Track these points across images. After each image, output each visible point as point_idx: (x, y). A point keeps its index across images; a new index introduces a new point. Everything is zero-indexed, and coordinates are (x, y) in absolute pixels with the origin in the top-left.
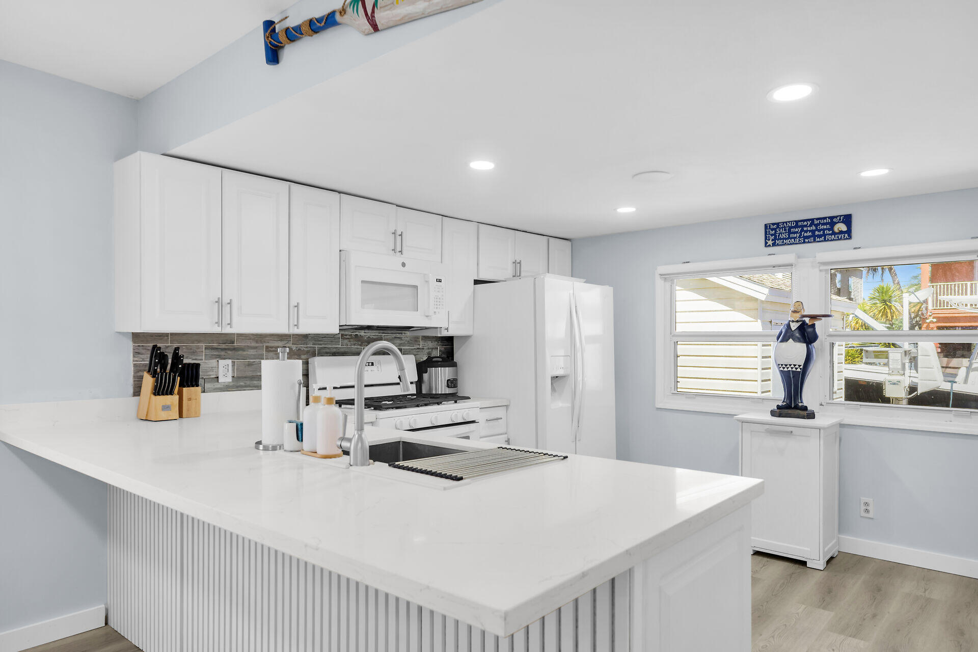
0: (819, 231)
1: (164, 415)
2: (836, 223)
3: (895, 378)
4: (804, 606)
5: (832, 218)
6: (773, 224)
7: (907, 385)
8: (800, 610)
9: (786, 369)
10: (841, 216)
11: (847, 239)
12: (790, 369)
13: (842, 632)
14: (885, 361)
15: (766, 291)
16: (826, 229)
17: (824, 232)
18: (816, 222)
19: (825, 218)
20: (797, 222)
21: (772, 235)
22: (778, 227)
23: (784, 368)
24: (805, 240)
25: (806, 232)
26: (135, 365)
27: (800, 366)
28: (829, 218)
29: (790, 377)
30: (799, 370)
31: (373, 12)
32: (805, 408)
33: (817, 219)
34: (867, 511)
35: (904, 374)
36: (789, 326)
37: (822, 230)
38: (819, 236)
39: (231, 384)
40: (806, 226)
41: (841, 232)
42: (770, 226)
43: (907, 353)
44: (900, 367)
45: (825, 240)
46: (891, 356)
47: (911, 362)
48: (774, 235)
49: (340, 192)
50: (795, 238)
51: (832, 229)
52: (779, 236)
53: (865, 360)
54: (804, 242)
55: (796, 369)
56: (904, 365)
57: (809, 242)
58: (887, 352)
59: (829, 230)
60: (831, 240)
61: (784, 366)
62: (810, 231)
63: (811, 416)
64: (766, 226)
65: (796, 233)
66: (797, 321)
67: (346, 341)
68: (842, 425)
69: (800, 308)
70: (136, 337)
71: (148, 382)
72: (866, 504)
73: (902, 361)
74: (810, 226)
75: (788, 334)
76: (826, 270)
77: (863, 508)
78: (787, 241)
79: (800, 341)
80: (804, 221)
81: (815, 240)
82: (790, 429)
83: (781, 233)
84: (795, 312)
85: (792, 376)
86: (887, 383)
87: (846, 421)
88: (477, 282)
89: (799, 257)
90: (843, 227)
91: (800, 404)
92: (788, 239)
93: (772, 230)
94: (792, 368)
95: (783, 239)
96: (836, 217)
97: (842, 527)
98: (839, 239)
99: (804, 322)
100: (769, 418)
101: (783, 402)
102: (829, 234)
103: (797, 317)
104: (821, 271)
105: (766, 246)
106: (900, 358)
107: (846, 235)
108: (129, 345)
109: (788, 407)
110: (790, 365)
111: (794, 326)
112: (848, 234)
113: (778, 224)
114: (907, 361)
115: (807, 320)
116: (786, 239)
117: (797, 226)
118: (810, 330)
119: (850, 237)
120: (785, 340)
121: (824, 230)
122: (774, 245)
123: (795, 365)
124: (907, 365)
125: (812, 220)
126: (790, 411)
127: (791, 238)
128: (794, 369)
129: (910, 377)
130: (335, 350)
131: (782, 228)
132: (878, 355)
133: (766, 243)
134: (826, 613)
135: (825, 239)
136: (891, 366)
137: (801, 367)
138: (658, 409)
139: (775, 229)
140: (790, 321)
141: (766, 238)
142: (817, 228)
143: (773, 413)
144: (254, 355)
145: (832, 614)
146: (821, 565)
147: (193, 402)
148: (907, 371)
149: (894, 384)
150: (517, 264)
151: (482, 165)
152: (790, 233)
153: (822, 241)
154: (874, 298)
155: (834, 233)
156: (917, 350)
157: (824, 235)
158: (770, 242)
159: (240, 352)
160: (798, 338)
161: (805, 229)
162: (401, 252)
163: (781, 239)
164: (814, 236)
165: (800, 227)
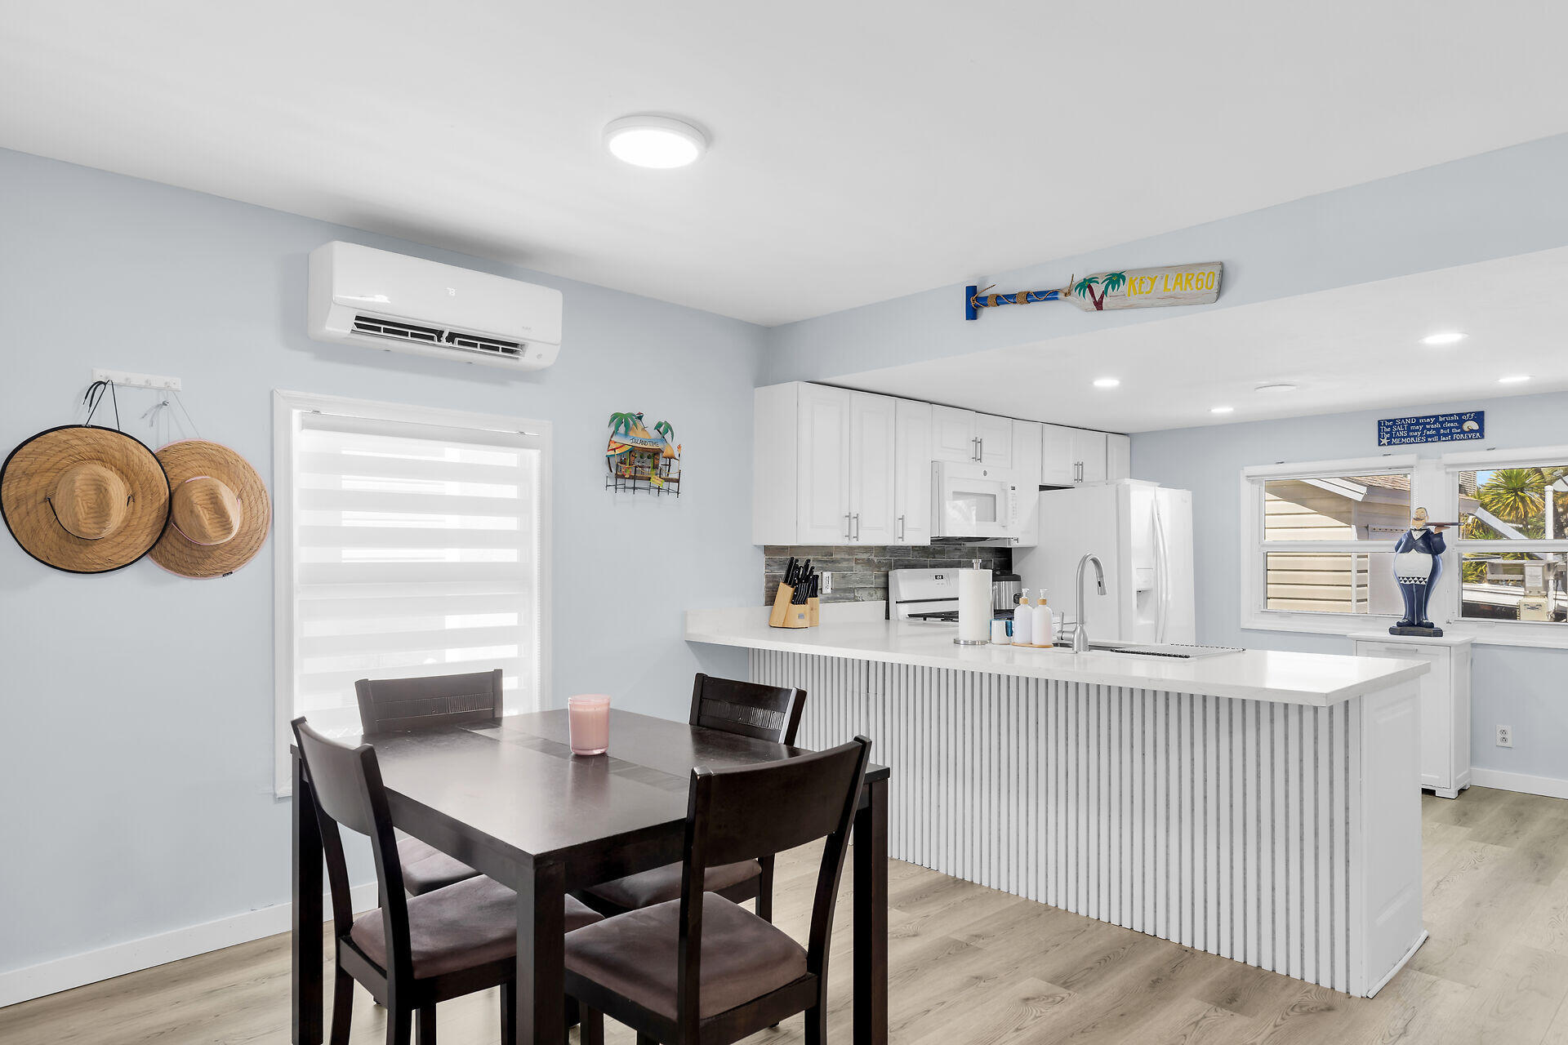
0: (1445, 429)
1: (800, 623)
2: (1465, 421)
3: (1534, 600)
4: (1438, 824)
5: (1460, 415)
6: (1389, 421)
7: (1551, 609)
8: (1435, 827)
9: (1408, 583)
10: (1471, 413)
11: (1479, 438)
12: (1413, 582)
13: (1484, 841)
14: (1520, 577)
15: (1364, 490)
16: (1453, 427)
17: (1451, 431)
18: (1441, 419)
19: (1452, 415)
20: (1418, 418)
21: (1387, 433)
22: (1394, 424)
23: (1405, 581)
24: (1427, 439)
25: (1429, 430)
26: (767, 576)
27: (1424, 579)
28: (1457, 415)
29: (1413, 591)
30: (1423, 583)
31: (1102, 297)
32: (1431, 625)
33: (1443, 416)
34: (1504, 739)
35: (1547, 595)
36: (1410, 535)
37: (1449, 428)
38: (1445, 435)
39: (830, 596)
40: (1429, 423)
41: (1472, 431)
42: (1384, 423)
43: (1552, 566)
44: (1541, 585)
45: (1452, 440)
46: (1528, 570)
47: (1556, 579)
48: (1390, 433)
49: (931, 403)
50: (1415, 437)
51: (1460, 427)
52: (1396, 434)
53: (1489, 576)
54: (1427, 441)
55: (1420, 582)
56: (1546, 583)
57: (1432, 441)
58: (1522, 565)
59: (1457, 428)
60: (1460, 440)
61: (1405, 579)
62: (1434, 429)
63: (1439, 633)
64: (1379, 423)
65: (1417, 431)
66: (1421, 530)
67: (916, 553)
68: (1474, 645)
69: (1422, 516)
70: (768, 550)
71: (785, 592)
72: (1504, 732)
73: (1543, 577)
74: (1434, 424)
75: (1410, 544)
76: (1453, 473)
77: (1500, 736)
78: (1406, 440)
79: (1424, 552)
80: (1426, 417)
81: (1439, 439)
82: (1416, 647)
83: (1398, 431)
84: (1417, 519)
85: (1414, 590)
86: (1522, 608)
87: (1479, 640)
88: (1042, 488)
89: (1420, 457)
90: (1474, 426)
91: (1425, 621)
92: (1407, 437)
93: (1387, 427)
94: (1415, 581)
95: (1401, 437)
96: (1466, 414)
97: (1474, 759)
98: (1469, 439)
99: (1428, 530)
100: (1387, 636)
101: (1404, 618)
102: (1457, 433)
103: (1420, 525)
104: (1447, 473)
105: (1379, 445)
106: (1540, 573)
107: (1478, 434)
108: (762, 558)
109: (1411, 624)
110: (1413, 578)
111: (1417, 535)
112: (1481, 433)
113: (1394, 421)
114: (1551, 578)
115: (1432, 529)
116: (1404, 438)
117: (1417, 424)
118: (1436, 539)
119: (1482, 436)
120: (1406, 550)
121: (1451, 428)
122: (1389, 444)
123: (1419, 578)
124: (1551, 584)
125: (1437, 417)
126: (1412, 629)
127: (1411, 437)
128: (1418, 583)
129: (1555, 599)
130: (907, 563)
131: (1400, 425)
132: (1508, 569)
133: (1380, 442)
134: (1463, 829)
135: (1452, 438)
136: (1527, 585)
137: (1426, 580)
138: (1244, 630)
139: (1391, 427)
140: (1411, 529)
141: (1380, 435)
142: (1442, 426)
143: (1392, 631)
144: (847, 567)
145: (1471, 829)
146: (1453, 794)
147: (815, 611)
148: (1552, 593)
149: (1533, 608)
150: (1080, 465)
151: (1107, 383)
152: (1409, 430)
153: (1449, 440)
154: (1498, 486)
155: (1463, 432)
156: (1566, 562)
157: (1451, 434)
158: (1385, 441)
159: (837, 565)
160: (1422, 548)
161: (1428, 426)
162: (980, 459)
163: (1398, 437)
164: (1439, 435)
165: (1421, 424)
